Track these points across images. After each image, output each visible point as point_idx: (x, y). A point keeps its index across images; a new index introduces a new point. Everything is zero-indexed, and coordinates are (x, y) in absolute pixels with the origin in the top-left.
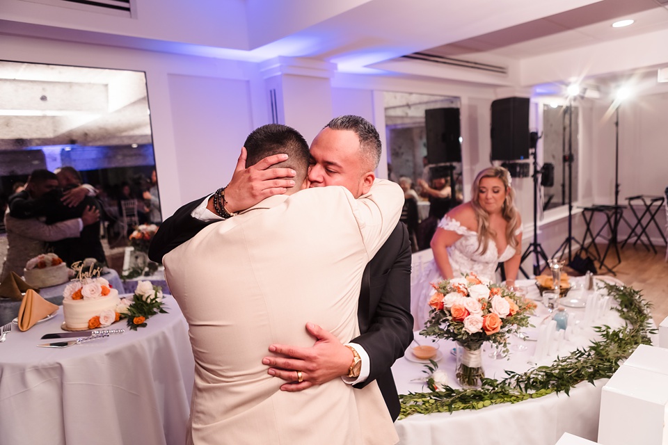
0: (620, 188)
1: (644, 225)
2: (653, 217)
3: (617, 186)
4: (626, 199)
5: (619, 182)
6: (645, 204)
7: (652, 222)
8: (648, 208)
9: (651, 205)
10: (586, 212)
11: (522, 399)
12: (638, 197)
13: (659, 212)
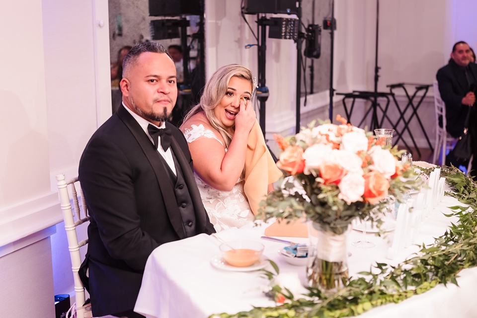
0: (380, 73)
1: (407, 120)
2: (415, 112)
3: (377, 69)
4: (388, 86)
5: (379, 65)
6: (408, 95)
7: (415, 117)
8: (410, 100)
9: (414, 96)
10: (346, 100)
11: (406, 297)
12: (400, 85)
13: (422, 105)
